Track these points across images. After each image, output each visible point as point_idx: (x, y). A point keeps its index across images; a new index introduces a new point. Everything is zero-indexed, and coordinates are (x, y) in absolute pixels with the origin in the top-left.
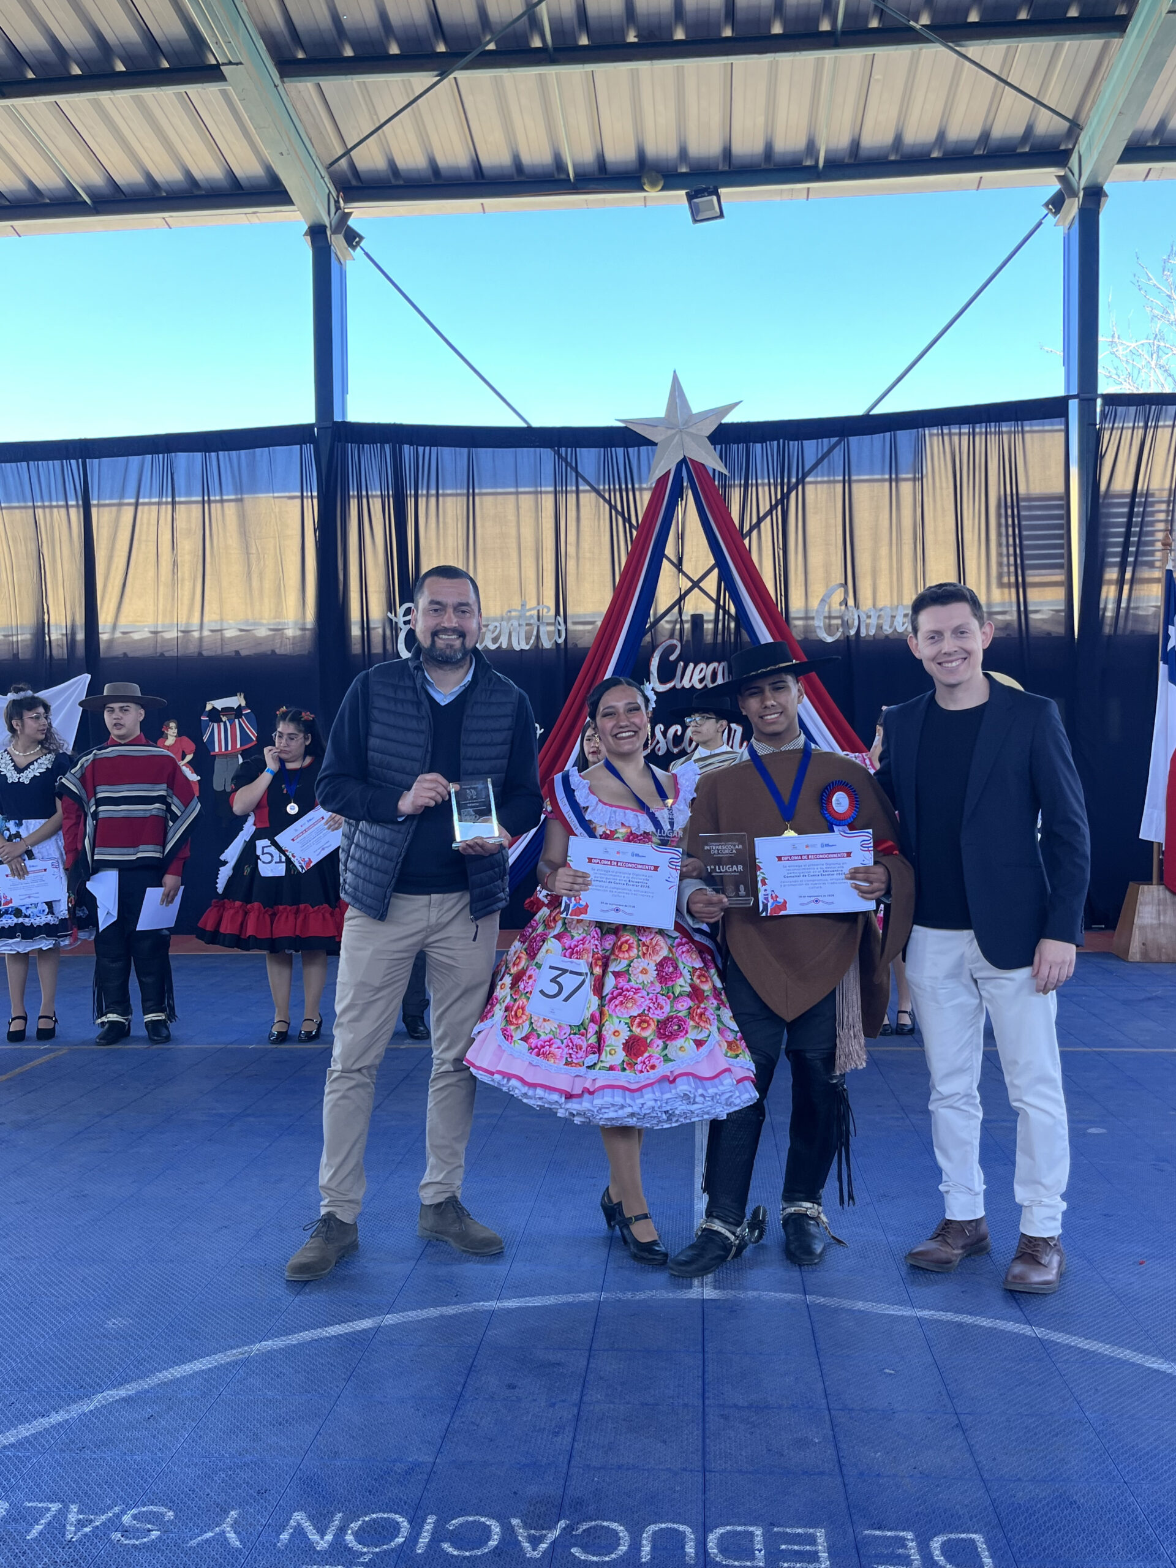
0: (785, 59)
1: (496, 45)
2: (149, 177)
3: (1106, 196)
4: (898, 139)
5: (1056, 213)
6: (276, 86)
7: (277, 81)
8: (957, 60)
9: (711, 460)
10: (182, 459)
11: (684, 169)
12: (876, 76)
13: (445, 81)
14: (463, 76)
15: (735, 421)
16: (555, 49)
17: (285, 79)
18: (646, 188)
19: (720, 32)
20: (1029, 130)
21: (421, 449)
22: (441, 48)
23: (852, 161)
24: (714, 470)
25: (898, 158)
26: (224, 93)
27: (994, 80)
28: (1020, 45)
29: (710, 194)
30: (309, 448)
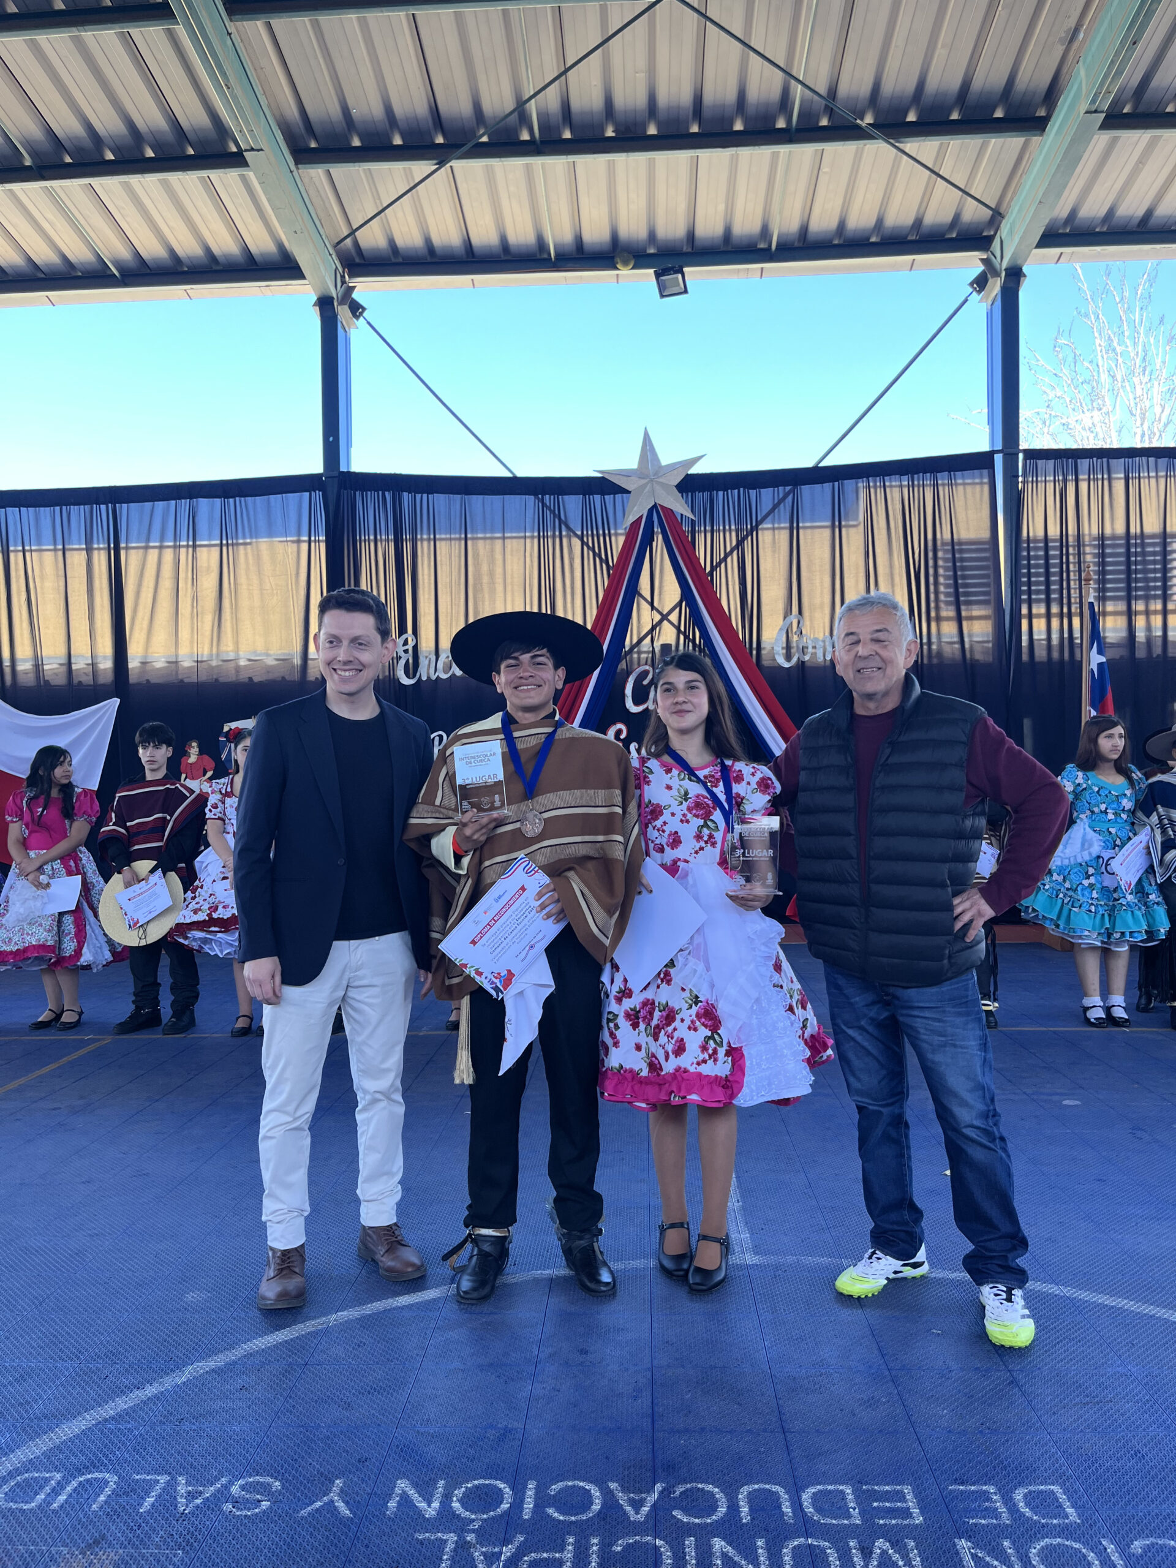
0: (745, 153)
1: (489, 138)
2: (172, 252)
3: (1025, 276)
4: (842, 225)
5: (979, 292)
6: (291, 172)
7: (293, 167)
8: (896, 154)
9: (679, 506)
10: (203, 503)
11: (652, 251)
12: (825, 169)
13: (443, 169)
14: (458, 164)
15: (700, 472)
16: (542, 142)
17: (300, 166)
18: (618, 266)
19: (688, 128)
20: (957, 217)
21: (418, 496)
22: (440, 140)
23: (801, 245)
24: (682, 515)
25: (841, 242)
26: (243, 178)
27: (928, 172)
28: (952, 142)
29: (676, 272)
30: (319, 494)
